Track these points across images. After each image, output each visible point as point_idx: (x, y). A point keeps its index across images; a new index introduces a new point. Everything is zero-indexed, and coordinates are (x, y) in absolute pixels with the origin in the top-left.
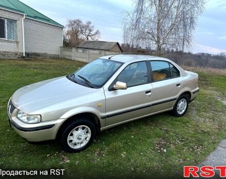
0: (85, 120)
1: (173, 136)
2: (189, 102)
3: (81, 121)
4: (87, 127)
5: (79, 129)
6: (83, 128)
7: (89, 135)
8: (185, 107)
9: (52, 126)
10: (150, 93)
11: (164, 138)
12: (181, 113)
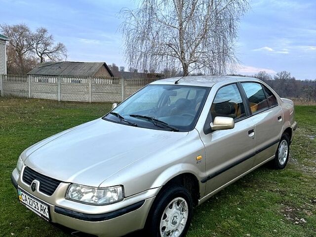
0: (180, 188)
1: (296, 198)
2: (289, 143)
3: (176, 189)
4: (184, 200)
5: (174, 205)
6: (178, 203)
7: (186, 215)
8: (287, 153)
9: (142, 202)
10: (253, 134)
11: (287, 204)
12: (282, 163)
